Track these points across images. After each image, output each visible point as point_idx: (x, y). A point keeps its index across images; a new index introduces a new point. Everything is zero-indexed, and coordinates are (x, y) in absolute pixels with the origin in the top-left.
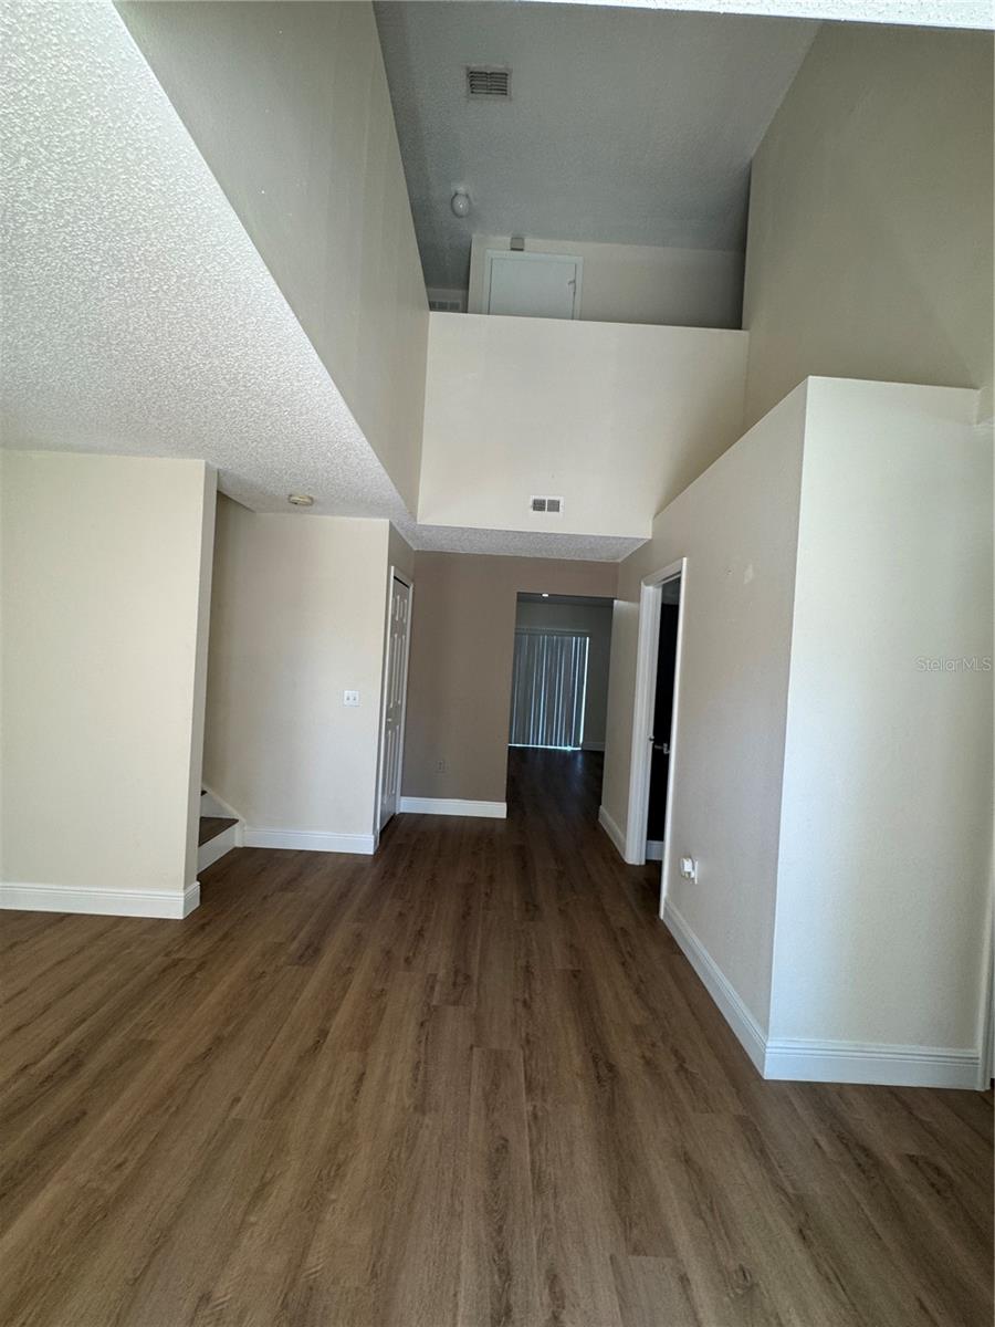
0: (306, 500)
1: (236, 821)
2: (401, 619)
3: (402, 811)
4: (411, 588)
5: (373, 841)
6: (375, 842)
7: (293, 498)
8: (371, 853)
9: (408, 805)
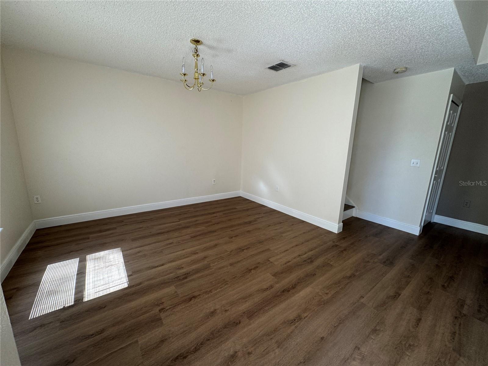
0: (403, 69)
1: (355, 207)
2: (451, 124)
3: (435, 221)
4: (460, 107)
5: (419, 229)
6: (420, 231)
7: (396, 71)
8: (418, 234)
9: (438, 219)
